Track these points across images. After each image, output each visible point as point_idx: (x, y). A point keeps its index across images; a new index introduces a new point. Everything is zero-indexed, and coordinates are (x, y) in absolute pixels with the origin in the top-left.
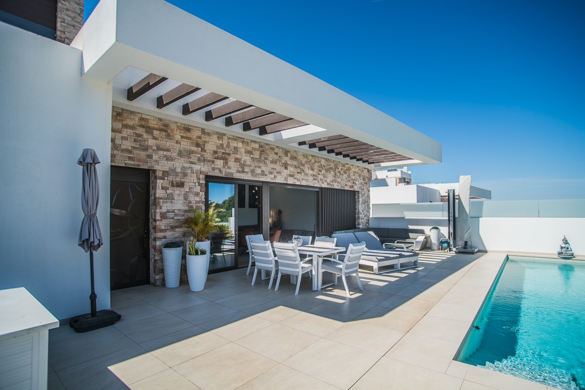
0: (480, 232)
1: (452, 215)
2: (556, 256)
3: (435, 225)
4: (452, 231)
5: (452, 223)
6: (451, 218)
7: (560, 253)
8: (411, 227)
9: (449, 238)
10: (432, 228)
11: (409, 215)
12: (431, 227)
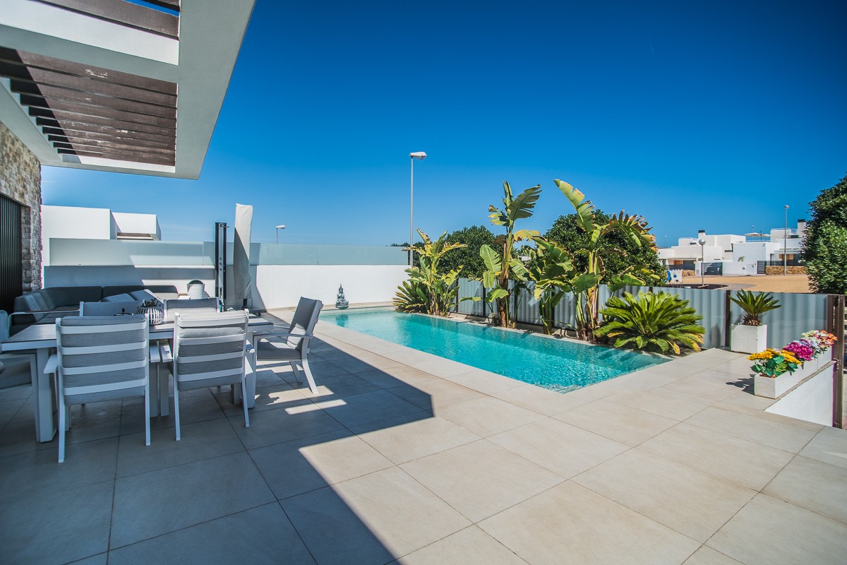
0: (257, 285)
1: (221, 261)
2: (335, 308)
3: (195, 277)
4: (221, 285)
5: (221, 273)
6: (221, 267)
7: (338, 304)
8: (146, 282)
9: (217, 295)
10: (192, 283)
11: (140, 262)
12: (189, 281)
